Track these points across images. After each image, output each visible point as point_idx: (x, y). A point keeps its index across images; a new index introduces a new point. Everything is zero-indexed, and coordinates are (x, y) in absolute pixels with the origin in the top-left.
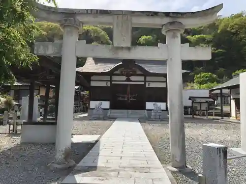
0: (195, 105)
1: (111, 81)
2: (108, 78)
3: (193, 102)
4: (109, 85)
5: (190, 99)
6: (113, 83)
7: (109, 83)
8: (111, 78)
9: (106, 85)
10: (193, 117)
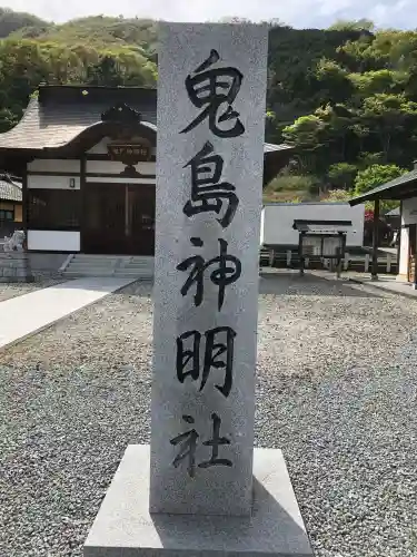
0: (307, 242)
1: (83, 174)
2: (75, 166)
3: (303, 235)
4: (78, 187)
5: (294, 227)
6: (89, 180)
7: (78, 179)
8: (83, 167)
9: (68, 187)
10: (302, 273)
